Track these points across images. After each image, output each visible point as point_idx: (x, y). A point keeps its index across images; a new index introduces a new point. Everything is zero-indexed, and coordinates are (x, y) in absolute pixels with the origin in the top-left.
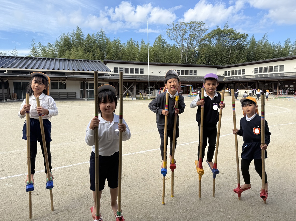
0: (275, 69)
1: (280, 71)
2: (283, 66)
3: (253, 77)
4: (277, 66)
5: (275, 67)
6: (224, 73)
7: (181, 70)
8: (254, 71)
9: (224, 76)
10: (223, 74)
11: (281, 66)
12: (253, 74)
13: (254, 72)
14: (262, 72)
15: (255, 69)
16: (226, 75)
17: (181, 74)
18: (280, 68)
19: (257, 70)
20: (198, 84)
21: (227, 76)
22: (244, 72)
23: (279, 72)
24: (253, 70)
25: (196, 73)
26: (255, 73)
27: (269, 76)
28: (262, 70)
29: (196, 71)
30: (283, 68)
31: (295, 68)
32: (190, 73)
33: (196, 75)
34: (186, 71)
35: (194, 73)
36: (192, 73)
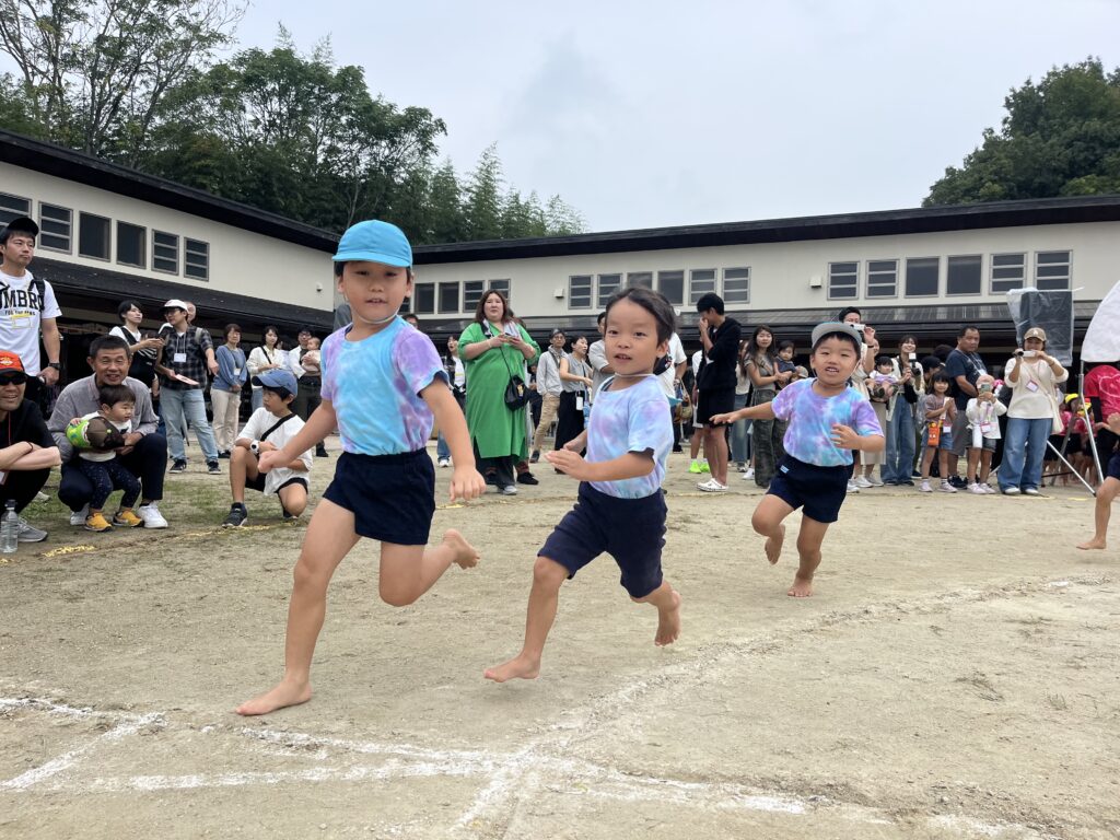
0: (693, 286)
2: (744, 272)
4: (711, 273)
5: (696, 274)
8: (567, 295)
11: (729, 273)
12: (565, 309)
13: (566, 302)
15: (575, 280)
18: (727, 285)
19: (588, 291)
24: (563, 287)
26: (575, 303)
29: (203, 247)
30: (745, 285)
31: (820, 287)
32: (157, 250)
33: (202, 273)
34: (121, 225)
35: (189, 257)
36: (173, 253)
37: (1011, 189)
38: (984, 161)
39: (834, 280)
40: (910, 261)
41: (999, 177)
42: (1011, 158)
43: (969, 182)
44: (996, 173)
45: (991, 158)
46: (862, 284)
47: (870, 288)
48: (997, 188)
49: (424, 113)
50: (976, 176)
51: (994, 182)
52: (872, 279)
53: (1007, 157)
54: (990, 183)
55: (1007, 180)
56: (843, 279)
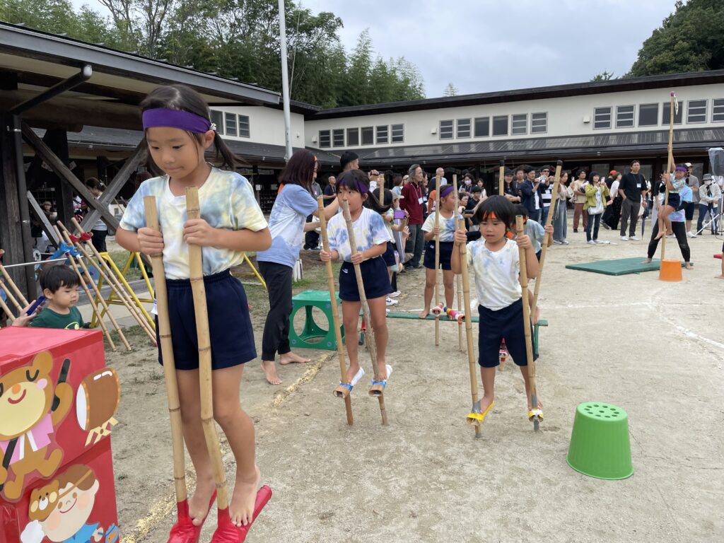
0: (515, 124)
2: (544, 115)
3: (437, 151)
4: (524, 117)
5: (515, 117)
6: (315, 137)
8: (438, 131)
9: (317, 147)
11: (535, 116)
12: (437, 140)
14: (468, 135)
18: (534, 123)
21: (334, 148)
22: (401, 133)
23: (529, 135)
25: (247, 126)
26: (444, 136)
28: (468, 128)
29: (246, 119)
30: (545, 122)
31: (588, 122)
32: (228, 123)
33: (247, 134)
35: (241, 125)
36: (234, 124)
37: (693, 44)
38: (677, 26)
39: (597, 118)
40: (641, 106)
41: (687, 37)
42: (694, 24)
43: (668, 40)
44: (684, 34)
45: (681, 24)
46: (614, 120)
47: (618, 122)
48: (685, 44)
49: (331, 16)
50: (672, 36)
51: (683, 40)
52: (619, 117)
53: (691, 23)
54: (680, 42)
55: (691, 39)
56: (602, 117)
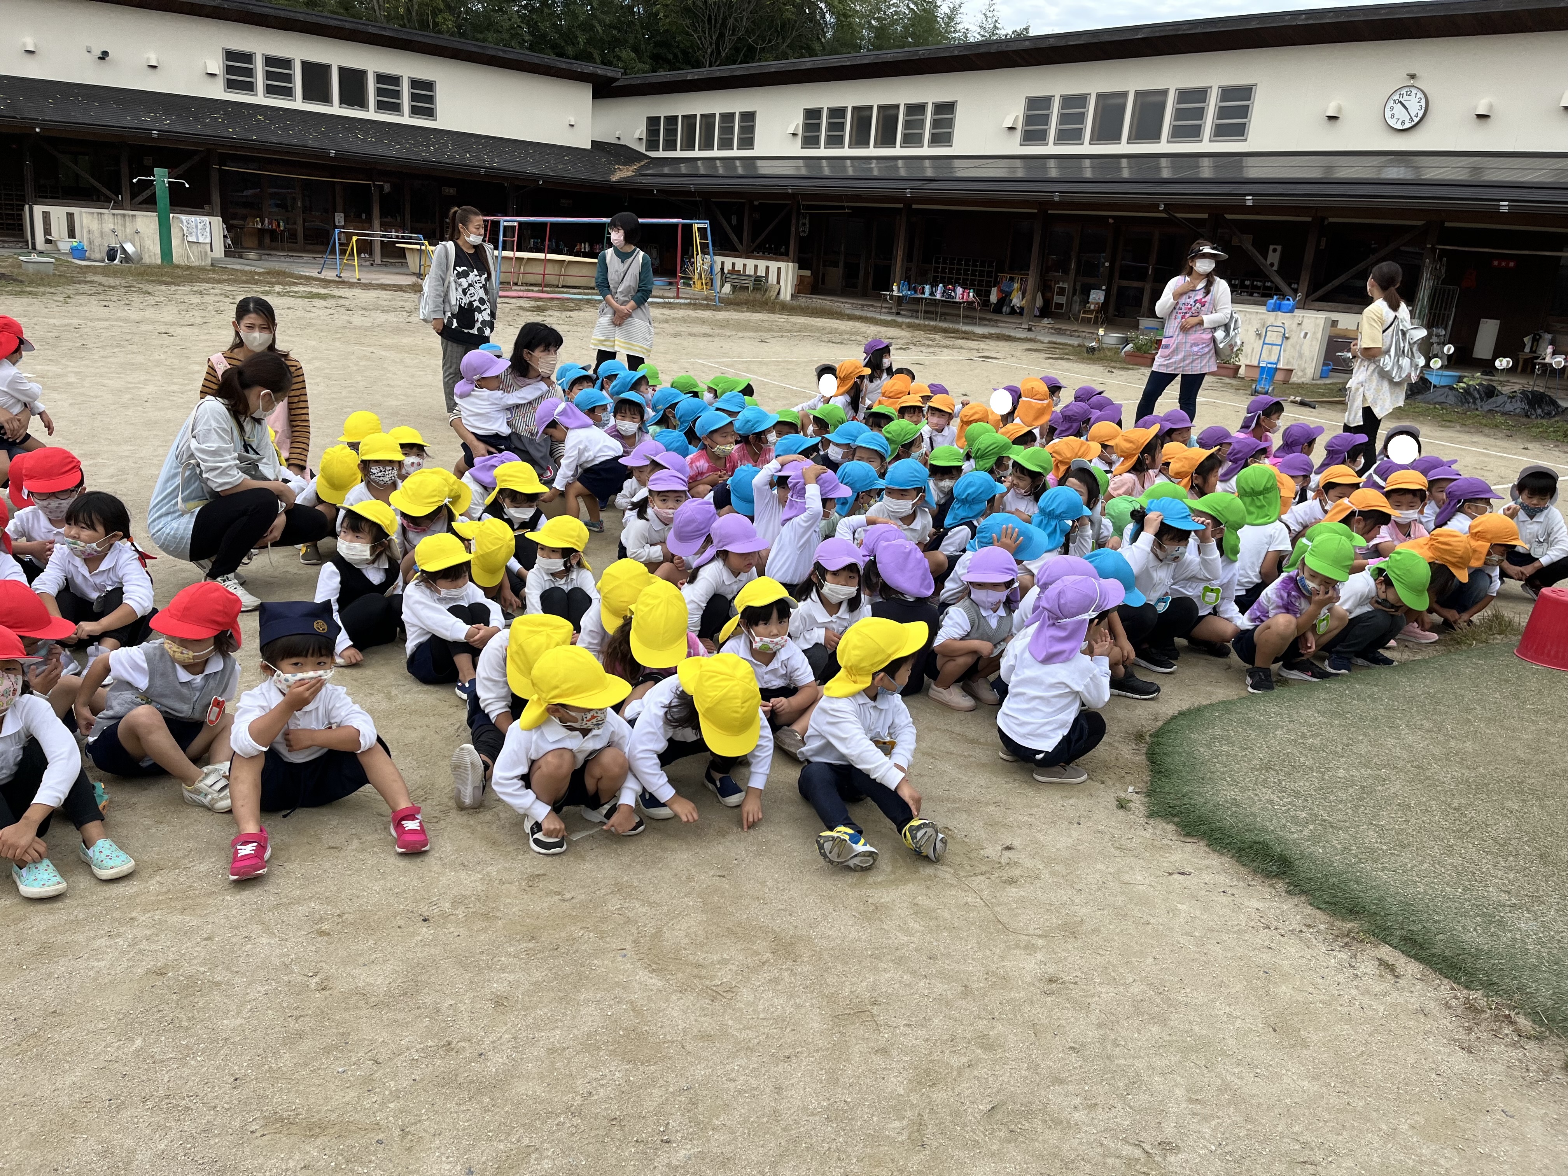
0: (908, 124)
1: (936, 140)
2: (951, 106)
4: (922, 108)
5: (909, 109)
6: (641, 130)
7: (304, 64)
8: (800, 131)
9: (642, 149)
10: (637, 135)
11: (938, 108)
12: (796, 149)
13: (800, 140)
14: (840, 141)
15: (808, 113)
16: (652, 145)
17: (306, 97)
18: (936, 123)
20: (450, 191)
21: (661, 154)
22: (751, 129)
23: (926, 149)
24: (797, 122)
25: (431, 99)
27: (876, 173)
28: (842, 126)
29: (429, 85)
30: (951, 123)
31: (1014, 128)
32: (380, 92)
33: (430, 113)
34: (342, 70)
35: (414, 97)
36: (397, 94)
39: (1028, 120)
40: (1099, 96)
46: (1053, 126)
47: (1060, 131)
52: (1063, 119)
56: (1036, 118)
